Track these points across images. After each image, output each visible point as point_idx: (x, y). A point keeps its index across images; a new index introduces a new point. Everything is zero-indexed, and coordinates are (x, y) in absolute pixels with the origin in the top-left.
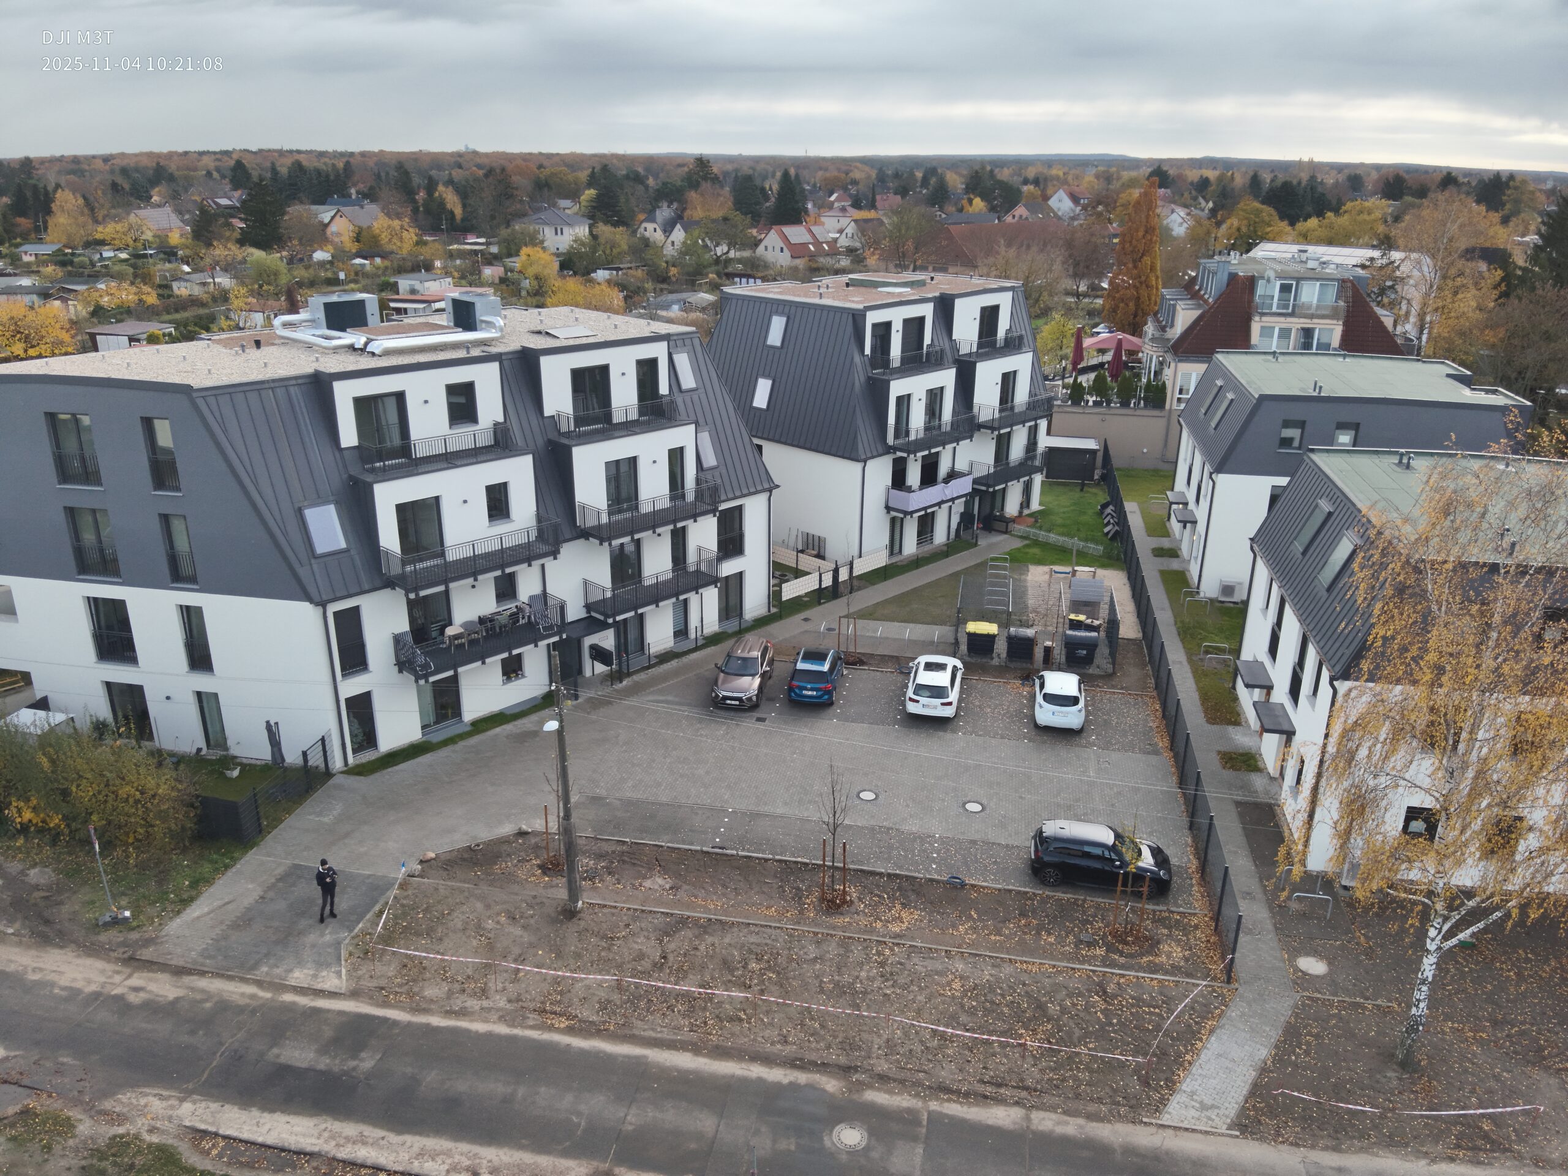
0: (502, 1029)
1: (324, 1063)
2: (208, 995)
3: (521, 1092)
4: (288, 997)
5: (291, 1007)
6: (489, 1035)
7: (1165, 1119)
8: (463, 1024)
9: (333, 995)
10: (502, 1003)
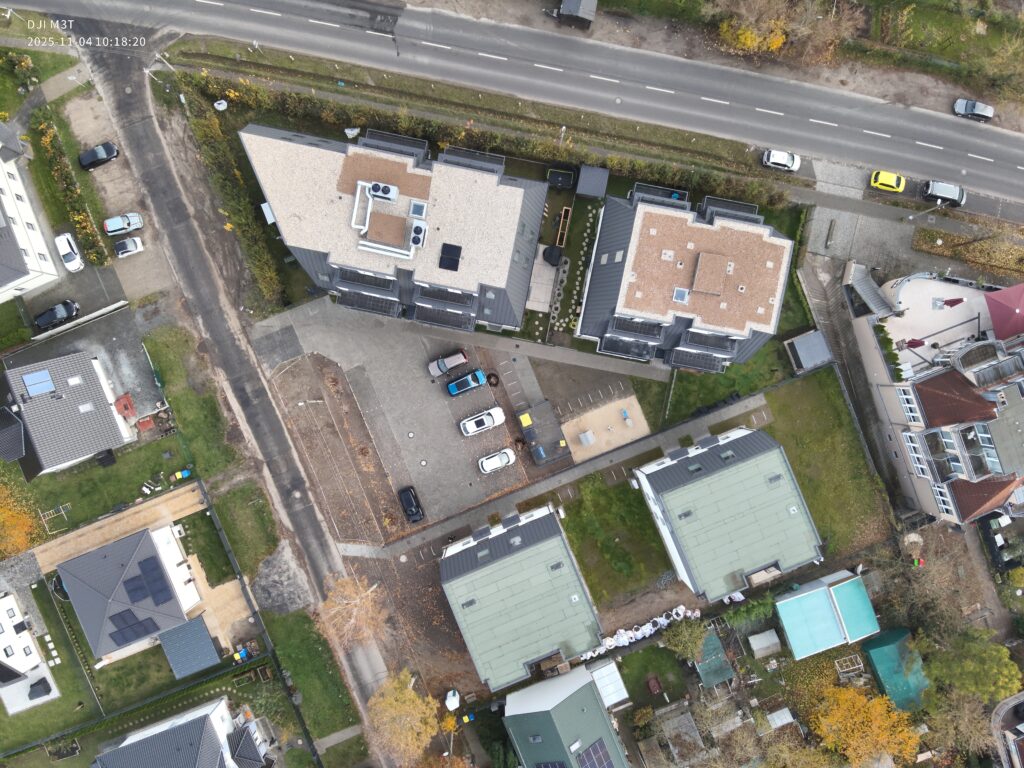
0: (280, 417)
1: (250, 395)
2: (248, 355)
3: (268, 434)
4: (259, 370)
5: (257, 373)
6: (276, 416)
7: (338, 544)
8: (276, 409)
9: (265, 377)
10: (286, 410)
